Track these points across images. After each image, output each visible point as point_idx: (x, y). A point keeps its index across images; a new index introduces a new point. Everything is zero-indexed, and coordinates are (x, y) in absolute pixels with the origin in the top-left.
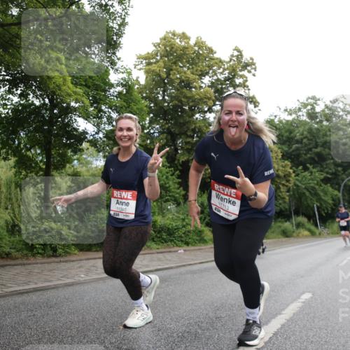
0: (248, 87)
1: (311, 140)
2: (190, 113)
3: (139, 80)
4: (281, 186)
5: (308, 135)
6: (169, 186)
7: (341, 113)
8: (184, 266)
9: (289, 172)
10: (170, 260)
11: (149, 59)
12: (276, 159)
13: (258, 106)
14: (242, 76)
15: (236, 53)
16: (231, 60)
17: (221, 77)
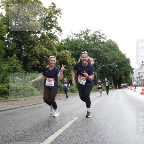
0: (57, 22)
1: (85, 49)
2: (29, 33)
3: (2, 14)
4: (71, 69)
5: (84, 47)
6: (18, 69)
7: (99, 38)
8: (23, 107)
9: (75, 63)
10: (17, 104)
11: (8, 3)
12: (69, 57)
13: (61, 32)
14: (54, 17)
15: (52, 5)
16: (50, 8)
17: (45, 16)
